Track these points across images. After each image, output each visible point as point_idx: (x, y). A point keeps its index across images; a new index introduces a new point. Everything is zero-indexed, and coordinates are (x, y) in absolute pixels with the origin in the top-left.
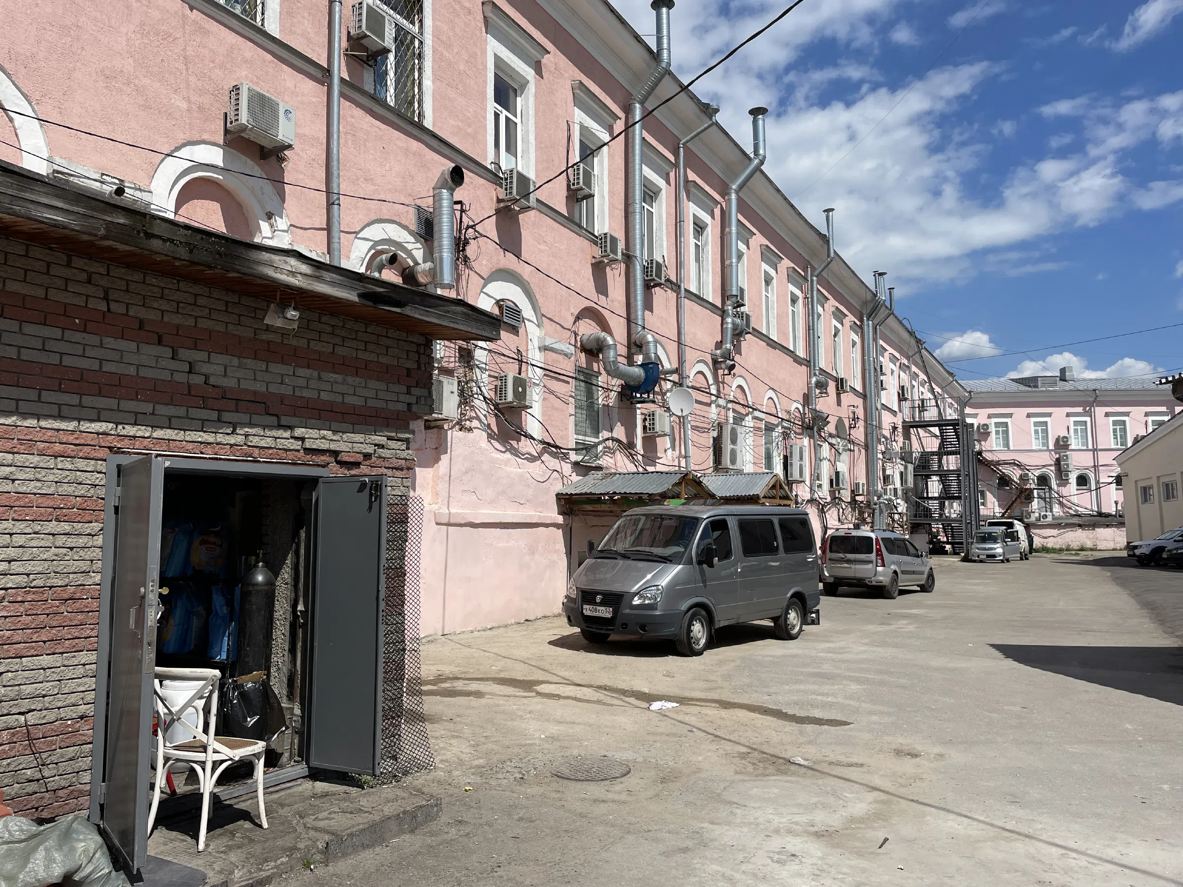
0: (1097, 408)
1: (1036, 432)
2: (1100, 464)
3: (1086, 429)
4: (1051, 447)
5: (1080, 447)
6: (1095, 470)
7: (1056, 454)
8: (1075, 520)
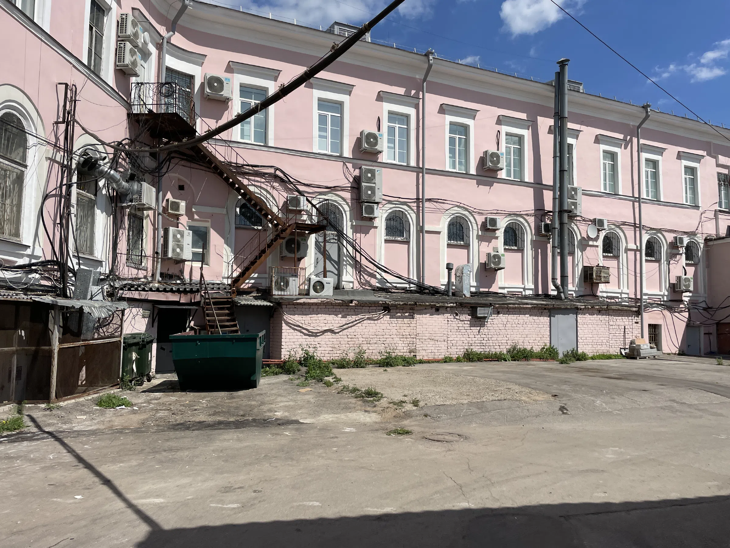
0: (427, 95)
1: (322, 120)
2: (426, 197)
3: (408, 130)
4: (347, 153)
5: (396, 162)
6: (418, 207)
7: (354, 167)
8: (381, 298)
